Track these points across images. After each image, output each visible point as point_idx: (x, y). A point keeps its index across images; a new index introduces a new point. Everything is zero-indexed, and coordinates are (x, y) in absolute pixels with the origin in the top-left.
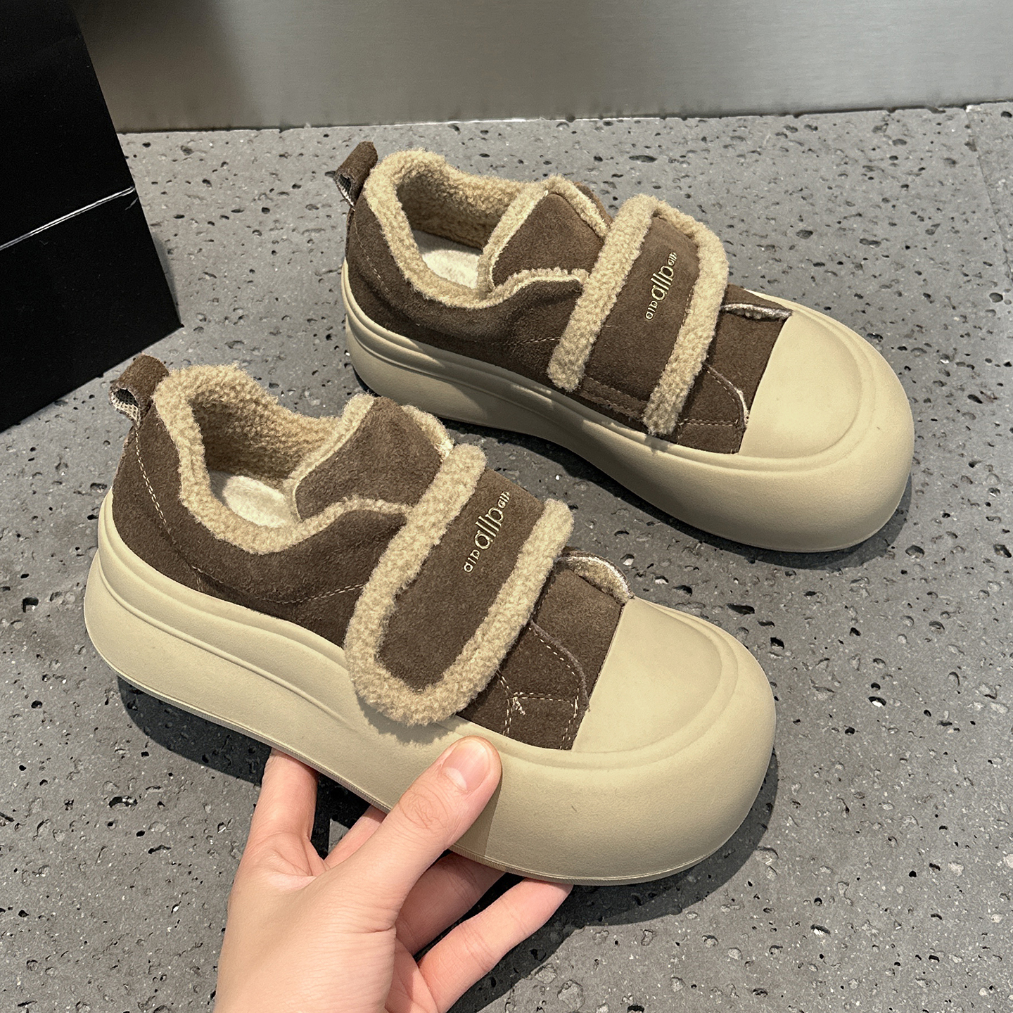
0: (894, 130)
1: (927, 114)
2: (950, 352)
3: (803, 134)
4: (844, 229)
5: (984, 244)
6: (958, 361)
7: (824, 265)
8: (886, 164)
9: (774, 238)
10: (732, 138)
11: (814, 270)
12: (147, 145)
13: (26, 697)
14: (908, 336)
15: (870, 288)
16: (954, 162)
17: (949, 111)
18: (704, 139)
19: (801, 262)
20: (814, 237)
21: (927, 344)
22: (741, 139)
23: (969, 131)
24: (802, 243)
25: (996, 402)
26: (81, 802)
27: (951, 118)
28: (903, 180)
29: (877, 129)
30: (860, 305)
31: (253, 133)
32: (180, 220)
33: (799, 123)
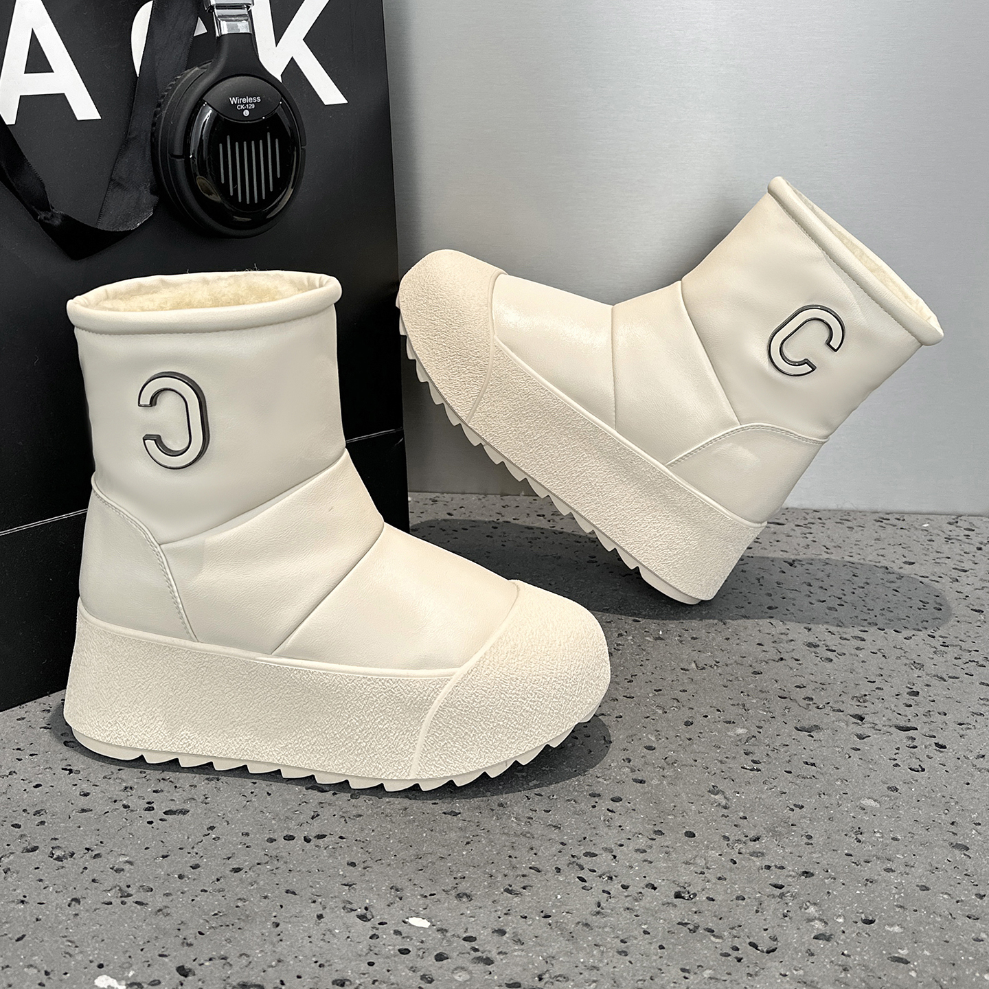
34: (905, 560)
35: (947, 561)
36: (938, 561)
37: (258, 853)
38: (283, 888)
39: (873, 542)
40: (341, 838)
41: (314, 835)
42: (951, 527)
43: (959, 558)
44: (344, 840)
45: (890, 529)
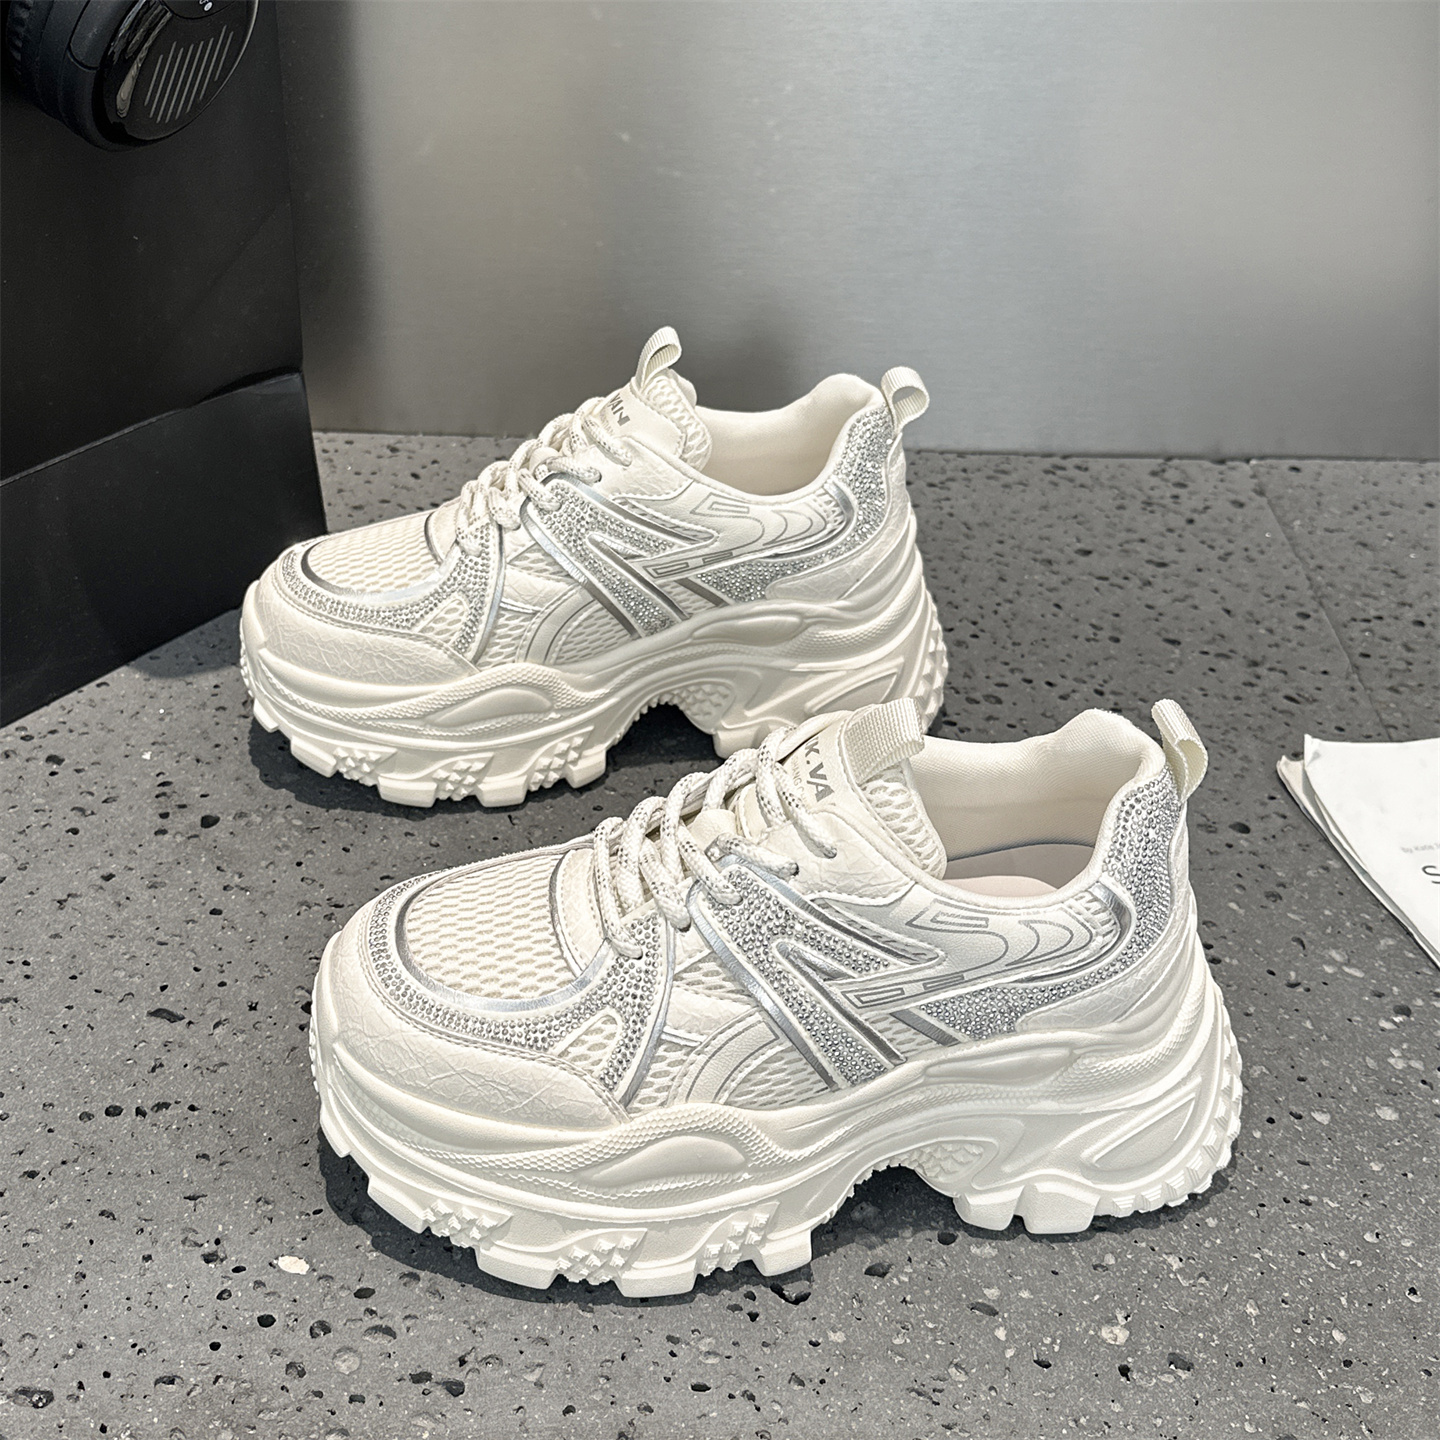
0: (1172, 475)
1: (1207, 464)
2: (1259, 659)
3: (1072, 473)
4: (1126, 551)
5: (1284, 571)
6: (1268, 665)
7: (1106, 579)
8: (1168, 501)
9: (1049, 554)
10: (996, 471)
11: (1097, 583)
12: (349, 442)
13: (204, 904)
14: (1209, 643)
15: (1162, 601)
16: (1241, 505)
17: (1230, 464)
18: (965, 471)
19: (1083, 574)
20: (1094, 556)
21: (1231, 651)
22: (1004, 472)
23: (1255, 481)
24: (1082, 560)
25: (1316, 704)
26: (267, 1004)
27: (1233, 468)
28: (1189, 515)
29: (1154, 474)
30: (1152, 613)
31: (466, 439)
32: (386, 505)
33: (1069, 463)
34: (1079, 546)
35: (1139, 547)
36: (1126, 546)
37: (64, 1143)
38: (96, 1209)
39: (1037, 513)
40: (192, 1108)
41: (151, 1103)
42: (1154, 481)
43: (1157, 540)
44: (196, 1113)
45: (1065, 487)
